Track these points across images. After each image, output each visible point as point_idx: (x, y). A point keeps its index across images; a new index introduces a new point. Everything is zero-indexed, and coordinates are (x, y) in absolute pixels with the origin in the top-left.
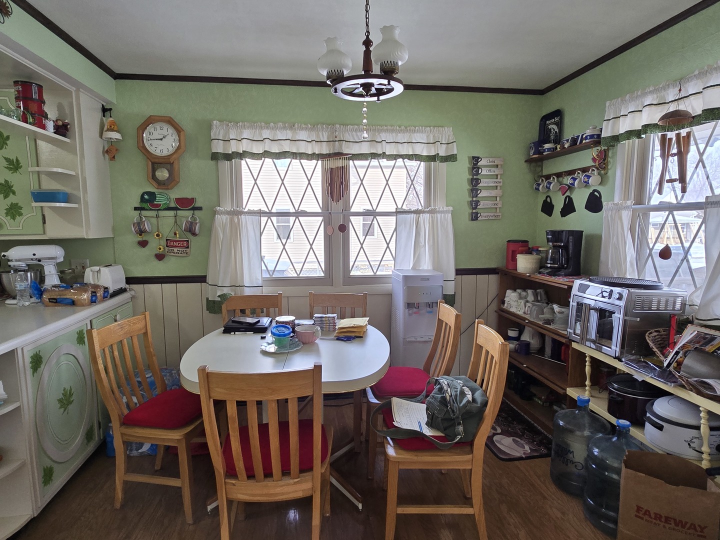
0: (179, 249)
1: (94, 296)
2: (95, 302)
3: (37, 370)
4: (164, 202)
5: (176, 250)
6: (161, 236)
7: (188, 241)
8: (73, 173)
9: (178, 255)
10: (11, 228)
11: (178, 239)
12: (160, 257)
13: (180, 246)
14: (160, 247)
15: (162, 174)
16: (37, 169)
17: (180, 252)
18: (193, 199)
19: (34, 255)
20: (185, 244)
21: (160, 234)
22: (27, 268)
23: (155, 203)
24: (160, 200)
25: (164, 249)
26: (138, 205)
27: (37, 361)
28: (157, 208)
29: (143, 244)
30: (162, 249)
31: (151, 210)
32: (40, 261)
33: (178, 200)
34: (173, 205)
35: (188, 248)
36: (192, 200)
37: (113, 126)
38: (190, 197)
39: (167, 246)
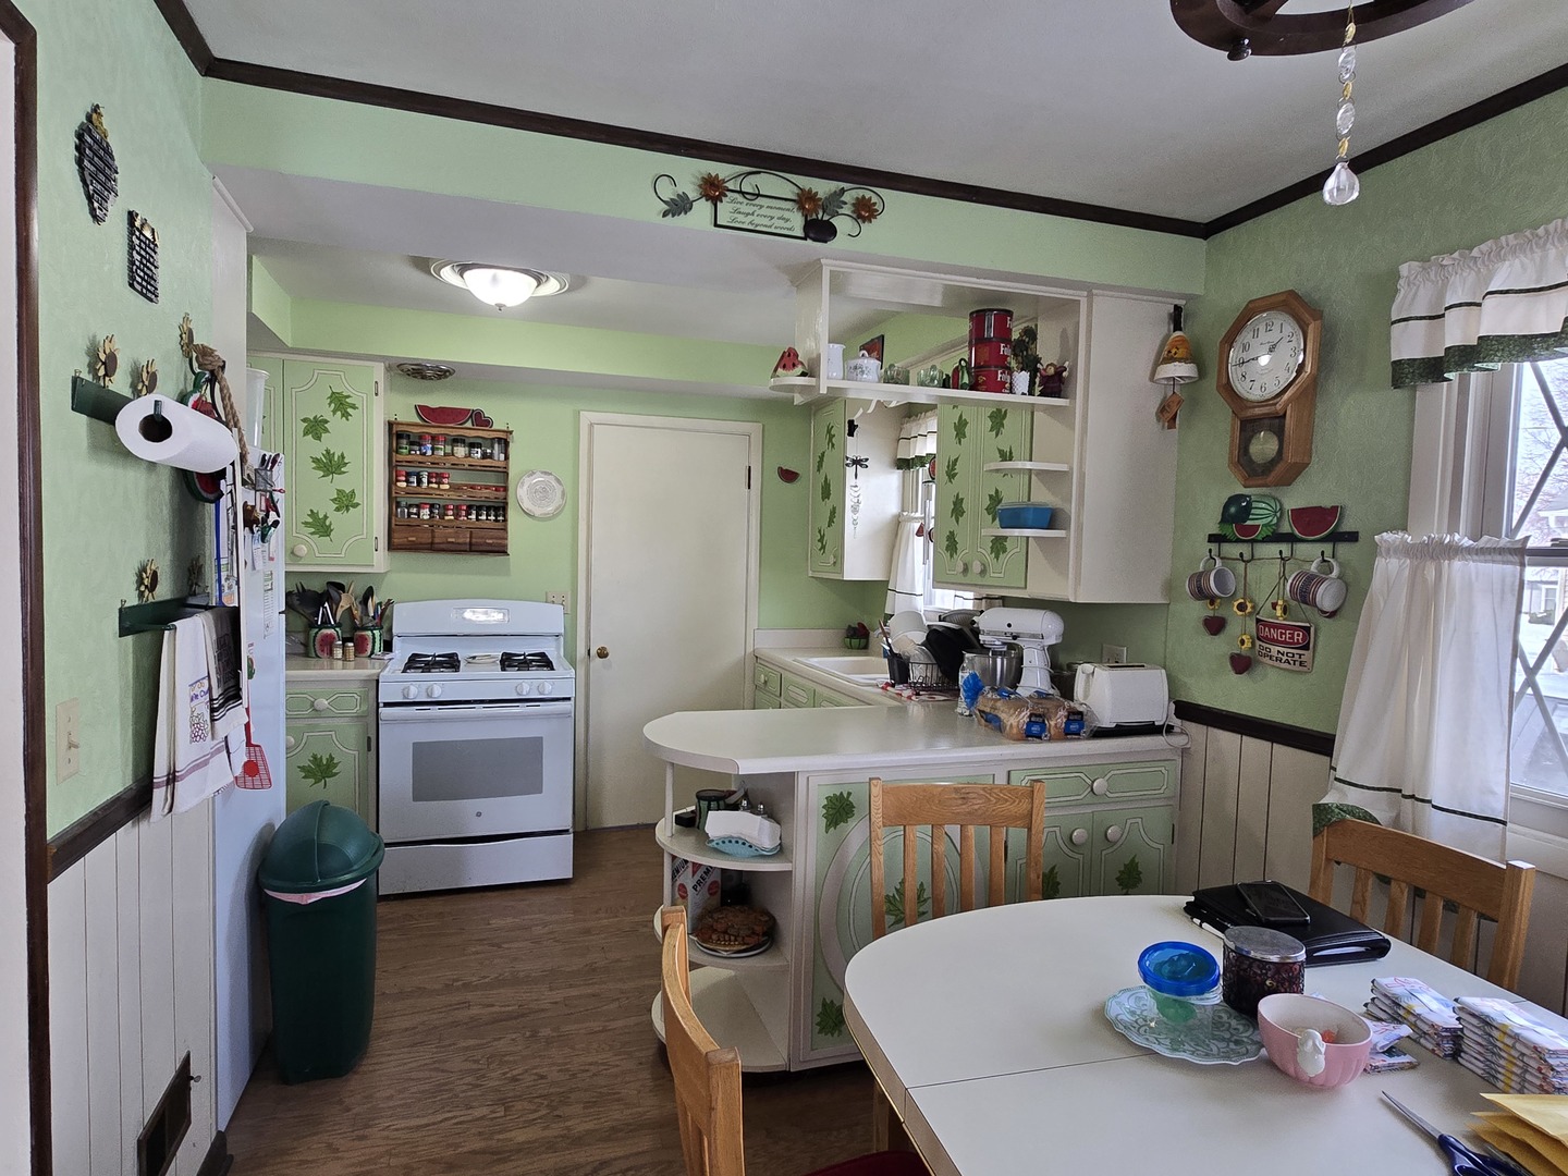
0: (1281, 649)
1: (1036, 723)
2: (1040, 738)
3: (836, 824)
4: (1265, 521)
5: (1275, 649)
6: (1249, 610)
7: (1307, 629)
8: (1064, 468)
9: (1277, 664)
10: (996, 575)
11: (1281, 621)
12: (1241, 664)
13: (1285, 642)
14: (1244, 637)
15: (1264, 446)
16: (1028, 465)
17: (1284, 658)
18: (1335, 508)
19: (1009, 625)
20: (1299, 637)
21: (1249, 605)
22: (1005, 649)
23: (1248, 523)
24: (1261, 517)
25: (1253, 643)
26: (1215, 530)
27: (839, 810)
28: (1249, 536)
29: (1215, 626)
30: (1248, 644)
31: (1238, 541)
32: (1015, 638)
33: (1299, 515)
34: (1286, 527)
35: (1306, 647)
36: (1332, 512)
37: (1173, 351)
38: (1327, 503)
39: (1259, 639)
